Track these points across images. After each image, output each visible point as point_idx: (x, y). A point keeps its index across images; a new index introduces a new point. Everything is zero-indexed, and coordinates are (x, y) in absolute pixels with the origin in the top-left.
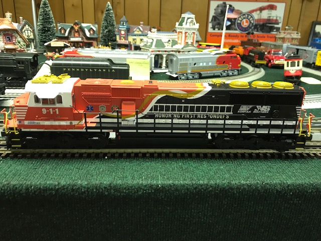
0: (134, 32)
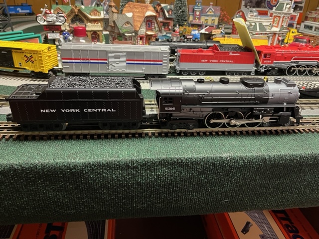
0: (207, 12)
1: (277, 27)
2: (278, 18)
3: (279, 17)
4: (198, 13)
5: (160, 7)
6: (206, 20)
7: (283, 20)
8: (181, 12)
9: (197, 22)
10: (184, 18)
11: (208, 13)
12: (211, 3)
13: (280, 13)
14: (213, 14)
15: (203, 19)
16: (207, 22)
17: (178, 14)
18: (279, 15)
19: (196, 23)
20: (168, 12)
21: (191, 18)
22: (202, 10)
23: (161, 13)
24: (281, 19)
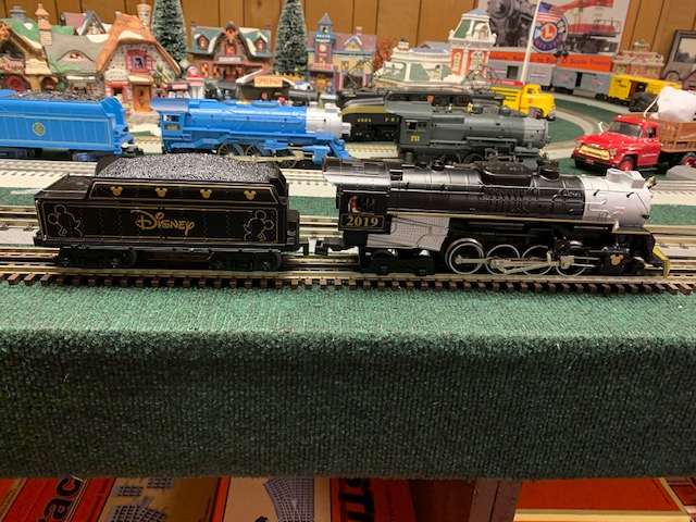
0: (345, 47)
1: (458, 73)
2: (459, 54)
3: (461, 51)
4: (323, 48)
5: (233, 34)
6: (344, 63)
7: (470, 59)
8: (289, 46)
9: (322, 66)
10: (298, 58)
11: (348, 49)
12: (359, 28)
13: (462, 43)
14: (357, 50)
15: (337, 61)
16: (347, 68)
17: (284, 51)
18: (461, 47)
19: (319, 69)
20: (255, 44)
21: (311, 59)
22: (332, 40)
23: (239, 47)
24: (466, 56)
